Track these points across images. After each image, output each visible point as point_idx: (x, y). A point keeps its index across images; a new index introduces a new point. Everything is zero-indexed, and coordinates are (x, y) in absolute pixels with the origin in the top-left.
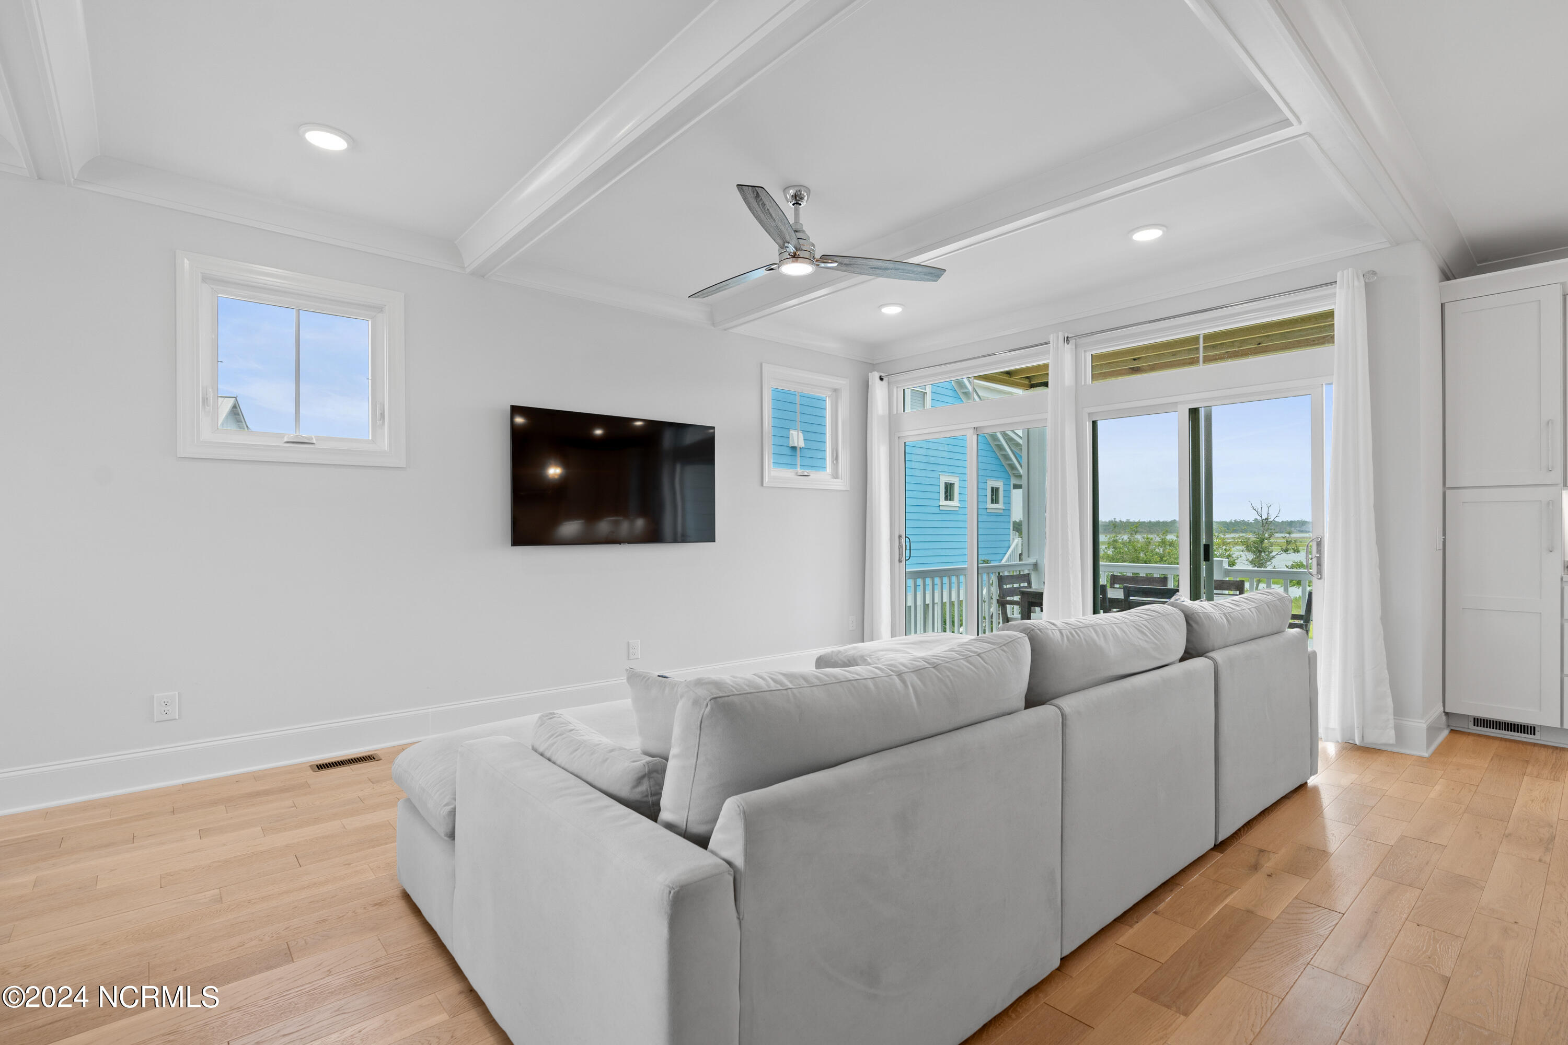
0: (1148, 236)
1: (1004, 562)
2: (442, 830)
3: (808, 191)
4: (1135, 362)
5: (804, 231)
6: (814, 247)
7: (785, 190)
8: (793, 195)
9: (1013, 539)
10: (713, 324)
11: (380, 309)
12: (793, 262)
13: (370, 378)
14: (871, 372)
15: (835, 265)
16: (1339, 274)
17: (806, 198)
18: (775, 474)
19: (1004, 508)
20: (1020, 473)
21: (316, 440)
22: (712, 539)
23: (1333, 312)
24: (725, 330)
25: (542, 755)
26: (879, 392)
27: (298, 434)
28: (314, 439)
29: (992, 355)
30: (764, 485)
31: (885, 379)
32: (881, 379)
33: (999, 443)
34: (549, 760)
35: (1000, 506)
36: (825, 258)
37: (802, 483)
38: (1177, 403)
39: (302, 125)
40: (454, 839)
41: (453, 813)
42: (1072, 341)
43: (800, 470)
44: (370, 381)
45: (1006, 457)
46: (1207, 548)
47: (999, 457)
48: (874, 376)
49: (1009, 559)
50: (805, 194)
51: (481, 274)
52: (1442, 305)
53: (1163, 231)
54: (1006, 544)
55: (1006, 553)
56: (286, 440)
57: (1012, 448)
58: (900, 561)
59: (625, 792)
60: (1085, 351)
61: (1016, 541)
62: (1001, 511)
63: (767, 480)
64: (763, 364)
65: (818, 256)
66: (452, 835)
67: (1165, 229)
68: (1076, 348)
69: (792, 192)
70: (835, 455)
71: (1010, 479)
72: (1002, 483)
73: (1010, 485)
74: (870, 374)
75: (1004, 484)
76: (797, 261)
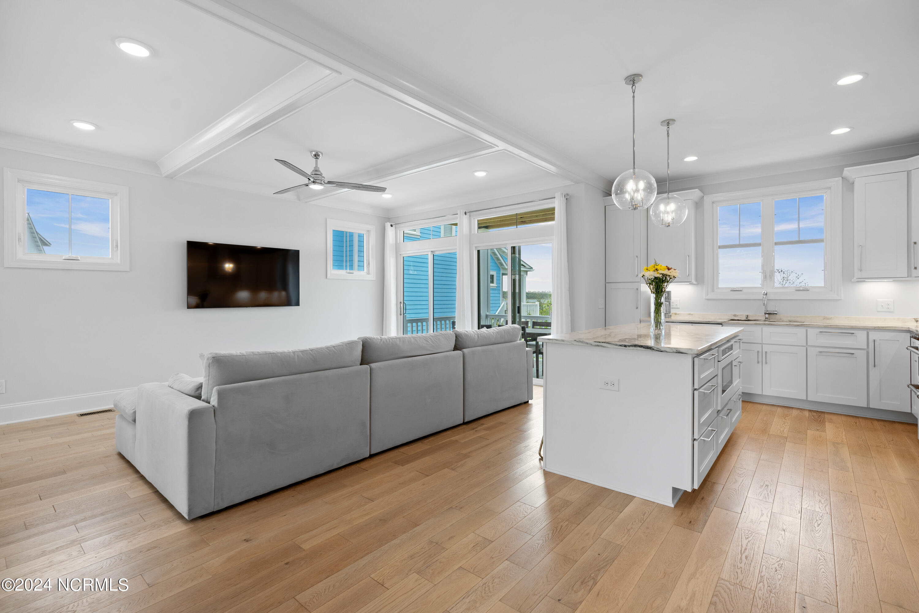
0: (480, 174)
1: (497, 314)
2: (130, 419)
3: (322, 154)
4: (522, 219)
5: (320, 171)
6: (325, 178)
7: (311, 152)
8: (314, 155)
9: (502, 302)
10: (299, 200)
11: (116, 194)
12: (314, 184)
13: (110, 227)
14: (386, 222)
15: (335, 185)
16: (556, 194)
17: (321, 155)
18: (333, 272)
19: (496, 286)
20: (505, 267)
21: (80, 258)
22: (299, 306)
23: (555, 208)
24: (306, 202)
25: (170, 387)
26: (390, 232)
27: (70, 255)
28: (79, 257)
29: (445, 216)
30: (328, 278)
31: (394, 226)
32: (392, 226)
33: (494, 251)
34: (172, 388)
35: (494, 285)
36: (329, 182)
37: (350, 276)
38: (507, 244)
39: (71, 120)
40: (135, 423)
41: (135, 412)
42: (468, 214)
43: (348, 271)
44: (110, 229)
45: (498, 259)
46: (519, 308)
47: (494, 258)
48: (388, 225)
49: (498, 313)
50: (320, 154)
51: (171, 177)
52: (605, 206)
53: (486, 173)
54: (498, 305)
55: (497, 310)
56: (63, 259)
57: (500, 253)
58: (401, 315)
59: (192, 394)
60: (474, 218)
61: (503, 303)
62: (495, 288)
63: (329, 275)
64: (327, 219)
65: (326, 182)
66: (134, 421)
67: (487, 172)
68: (470, 217)
69: (314, 153)
70: (368, 263)
71: (500, 270)
72: (496, 272)
73: (500, 273)
74: (386, 223)
75: (497, 273)
76: (315, 184)
